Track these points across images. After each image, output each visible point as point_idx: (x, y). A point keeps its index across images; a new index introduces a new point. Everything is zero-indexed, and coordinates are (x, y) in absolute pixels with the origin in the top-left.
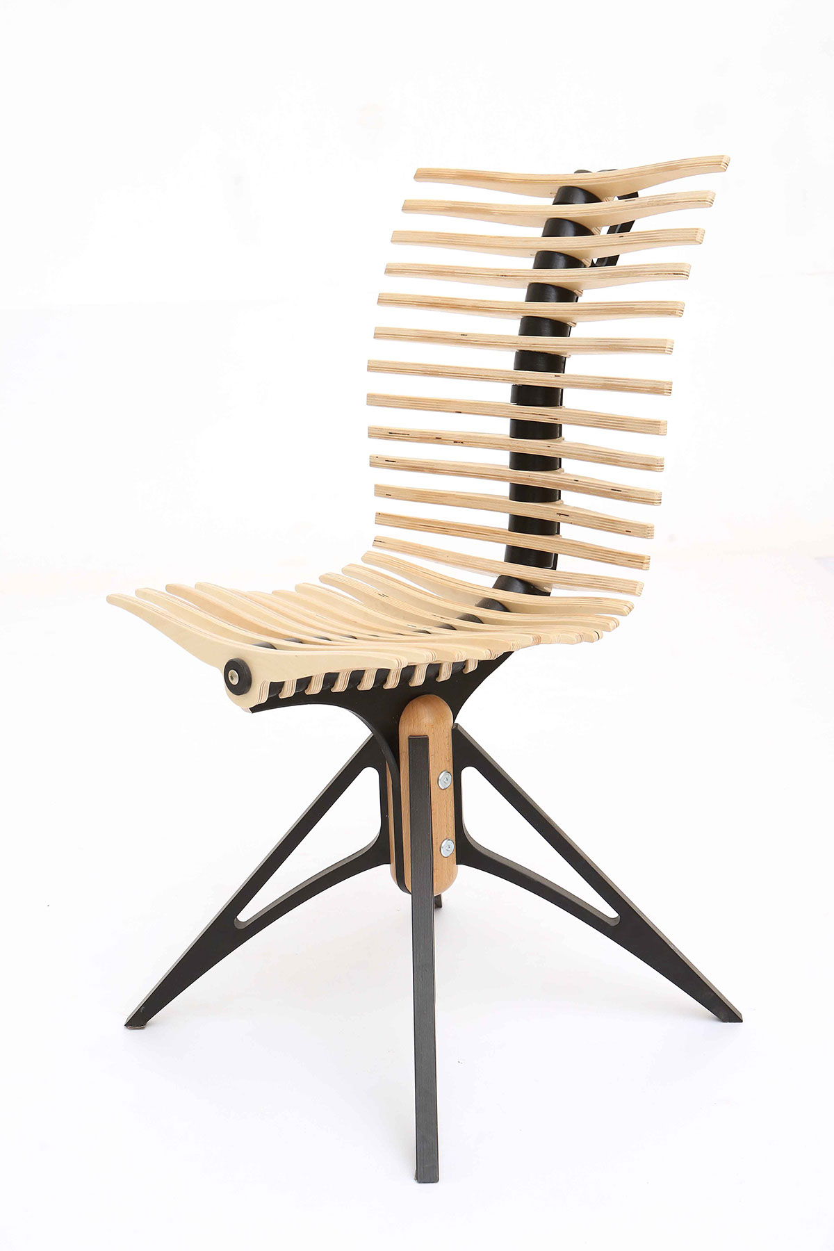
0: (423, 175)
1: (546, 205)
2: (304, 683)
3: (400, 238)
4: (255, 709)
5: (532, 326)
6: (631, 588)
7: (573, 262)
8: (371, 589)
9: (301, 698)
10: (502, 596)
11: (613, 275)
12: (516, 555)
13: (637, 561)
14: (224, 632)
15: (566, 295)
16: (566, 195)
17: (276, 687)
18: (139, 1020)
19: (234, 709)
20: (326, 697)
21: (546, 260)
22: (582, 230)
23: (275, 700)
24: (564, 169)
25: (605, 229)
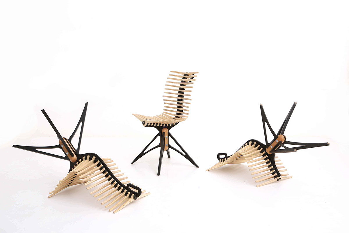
0: (171, 72)
1: (183, 75)
2: (151, 124)
3: (168, 78)
4: (145, 126)
5: (180, 89)
6: (187, 117)
7: (185, 82)
8: (162, 117)
9: (150, 126)
10: (175, 118)
11: (191, 84)
12: (177, 114)
13: (188, 114)
14: (143, 118)
15: (184, 85)
16: (185, 75)
17: (148, 124)
18: (132, 163)
19: (143, 126)
20: (153, 126)
21: (182, 82)
22: (186, 78)
23: (147, 126)
24: (185, 72)
25: (190, 78)
